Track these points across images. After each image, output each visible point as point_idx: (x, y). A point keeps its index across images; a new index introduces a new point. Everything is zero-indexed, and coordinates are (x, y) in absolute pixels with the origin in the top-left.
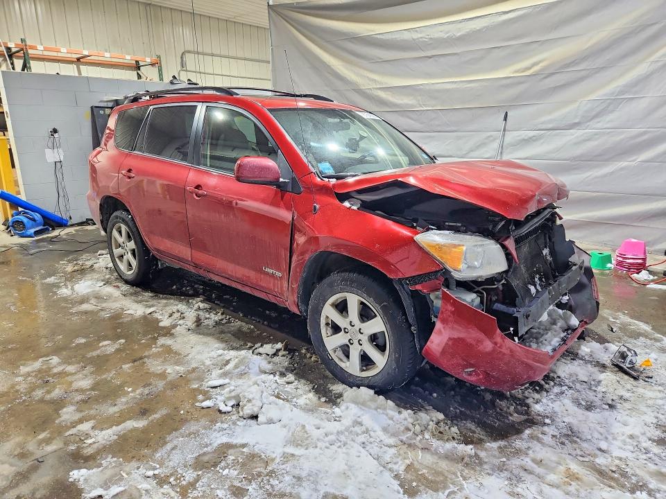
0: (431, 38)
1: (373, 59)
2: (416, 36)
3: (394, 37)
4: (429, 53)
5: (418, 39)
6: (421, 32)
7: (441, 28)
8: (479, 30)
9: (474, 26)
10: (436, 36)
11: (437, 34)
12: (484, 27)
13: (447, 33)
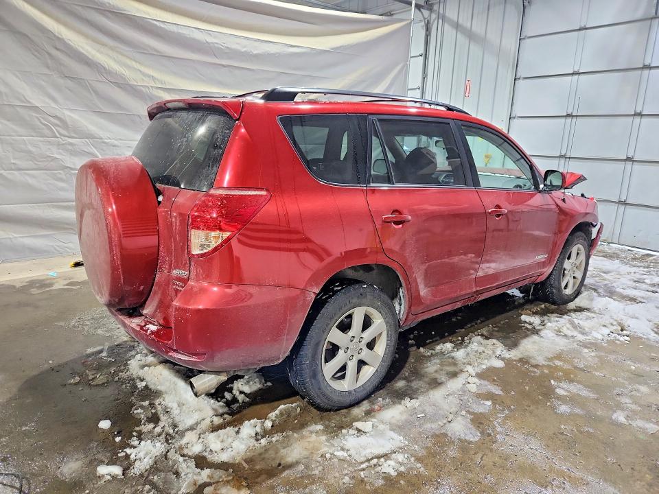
0: (228, 48)
1: (144, 49)
2: (210, 40)
3: (180, 31)
4: (224, 62)
5: (212, 43)
6: (215, 37)
7: (238, 40)
8: (272, 54)
9: (268, 49)
10: (234, 46)
11: (234, 44)
12: (277, 53)
13: (245, 47)
